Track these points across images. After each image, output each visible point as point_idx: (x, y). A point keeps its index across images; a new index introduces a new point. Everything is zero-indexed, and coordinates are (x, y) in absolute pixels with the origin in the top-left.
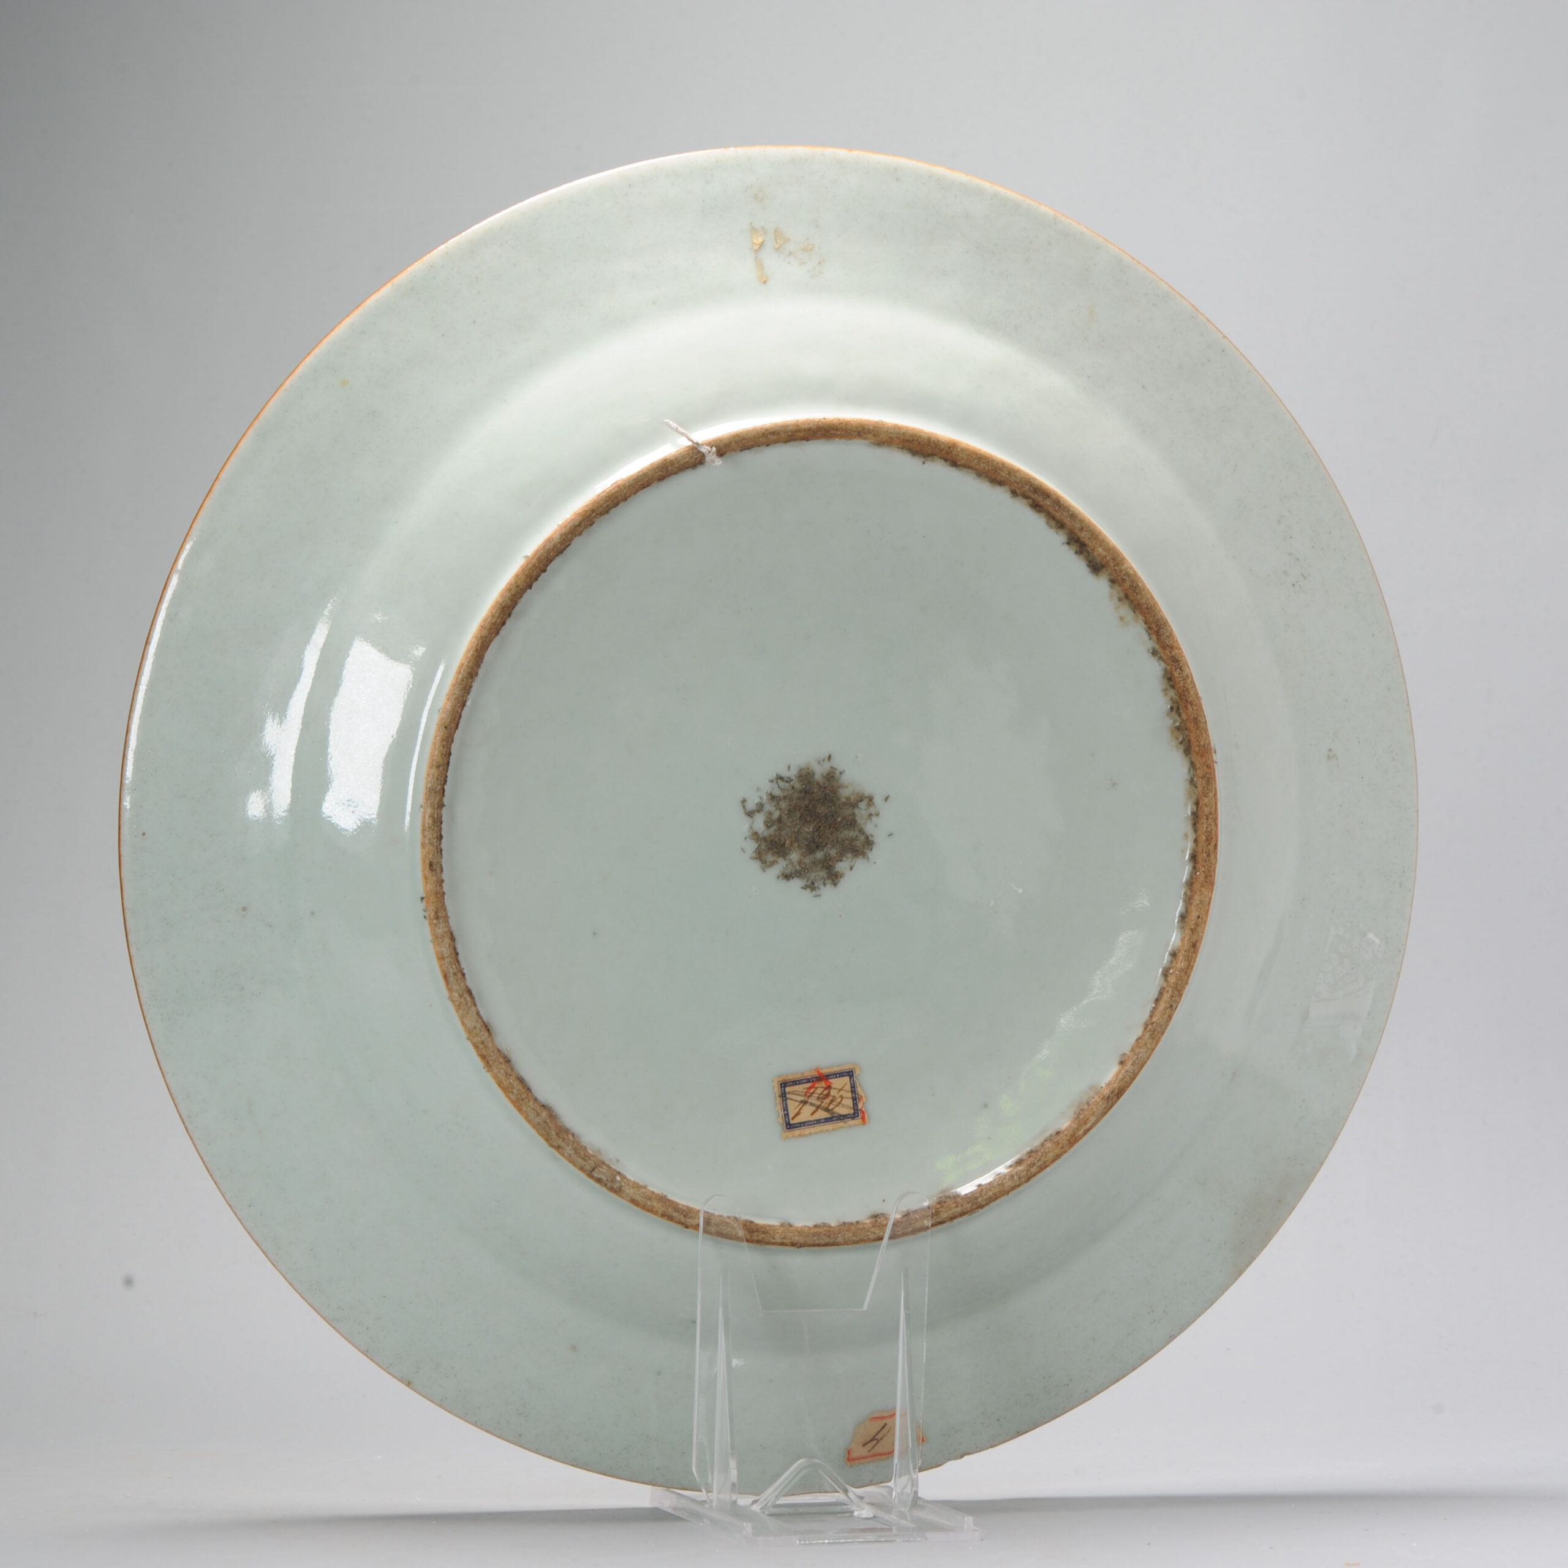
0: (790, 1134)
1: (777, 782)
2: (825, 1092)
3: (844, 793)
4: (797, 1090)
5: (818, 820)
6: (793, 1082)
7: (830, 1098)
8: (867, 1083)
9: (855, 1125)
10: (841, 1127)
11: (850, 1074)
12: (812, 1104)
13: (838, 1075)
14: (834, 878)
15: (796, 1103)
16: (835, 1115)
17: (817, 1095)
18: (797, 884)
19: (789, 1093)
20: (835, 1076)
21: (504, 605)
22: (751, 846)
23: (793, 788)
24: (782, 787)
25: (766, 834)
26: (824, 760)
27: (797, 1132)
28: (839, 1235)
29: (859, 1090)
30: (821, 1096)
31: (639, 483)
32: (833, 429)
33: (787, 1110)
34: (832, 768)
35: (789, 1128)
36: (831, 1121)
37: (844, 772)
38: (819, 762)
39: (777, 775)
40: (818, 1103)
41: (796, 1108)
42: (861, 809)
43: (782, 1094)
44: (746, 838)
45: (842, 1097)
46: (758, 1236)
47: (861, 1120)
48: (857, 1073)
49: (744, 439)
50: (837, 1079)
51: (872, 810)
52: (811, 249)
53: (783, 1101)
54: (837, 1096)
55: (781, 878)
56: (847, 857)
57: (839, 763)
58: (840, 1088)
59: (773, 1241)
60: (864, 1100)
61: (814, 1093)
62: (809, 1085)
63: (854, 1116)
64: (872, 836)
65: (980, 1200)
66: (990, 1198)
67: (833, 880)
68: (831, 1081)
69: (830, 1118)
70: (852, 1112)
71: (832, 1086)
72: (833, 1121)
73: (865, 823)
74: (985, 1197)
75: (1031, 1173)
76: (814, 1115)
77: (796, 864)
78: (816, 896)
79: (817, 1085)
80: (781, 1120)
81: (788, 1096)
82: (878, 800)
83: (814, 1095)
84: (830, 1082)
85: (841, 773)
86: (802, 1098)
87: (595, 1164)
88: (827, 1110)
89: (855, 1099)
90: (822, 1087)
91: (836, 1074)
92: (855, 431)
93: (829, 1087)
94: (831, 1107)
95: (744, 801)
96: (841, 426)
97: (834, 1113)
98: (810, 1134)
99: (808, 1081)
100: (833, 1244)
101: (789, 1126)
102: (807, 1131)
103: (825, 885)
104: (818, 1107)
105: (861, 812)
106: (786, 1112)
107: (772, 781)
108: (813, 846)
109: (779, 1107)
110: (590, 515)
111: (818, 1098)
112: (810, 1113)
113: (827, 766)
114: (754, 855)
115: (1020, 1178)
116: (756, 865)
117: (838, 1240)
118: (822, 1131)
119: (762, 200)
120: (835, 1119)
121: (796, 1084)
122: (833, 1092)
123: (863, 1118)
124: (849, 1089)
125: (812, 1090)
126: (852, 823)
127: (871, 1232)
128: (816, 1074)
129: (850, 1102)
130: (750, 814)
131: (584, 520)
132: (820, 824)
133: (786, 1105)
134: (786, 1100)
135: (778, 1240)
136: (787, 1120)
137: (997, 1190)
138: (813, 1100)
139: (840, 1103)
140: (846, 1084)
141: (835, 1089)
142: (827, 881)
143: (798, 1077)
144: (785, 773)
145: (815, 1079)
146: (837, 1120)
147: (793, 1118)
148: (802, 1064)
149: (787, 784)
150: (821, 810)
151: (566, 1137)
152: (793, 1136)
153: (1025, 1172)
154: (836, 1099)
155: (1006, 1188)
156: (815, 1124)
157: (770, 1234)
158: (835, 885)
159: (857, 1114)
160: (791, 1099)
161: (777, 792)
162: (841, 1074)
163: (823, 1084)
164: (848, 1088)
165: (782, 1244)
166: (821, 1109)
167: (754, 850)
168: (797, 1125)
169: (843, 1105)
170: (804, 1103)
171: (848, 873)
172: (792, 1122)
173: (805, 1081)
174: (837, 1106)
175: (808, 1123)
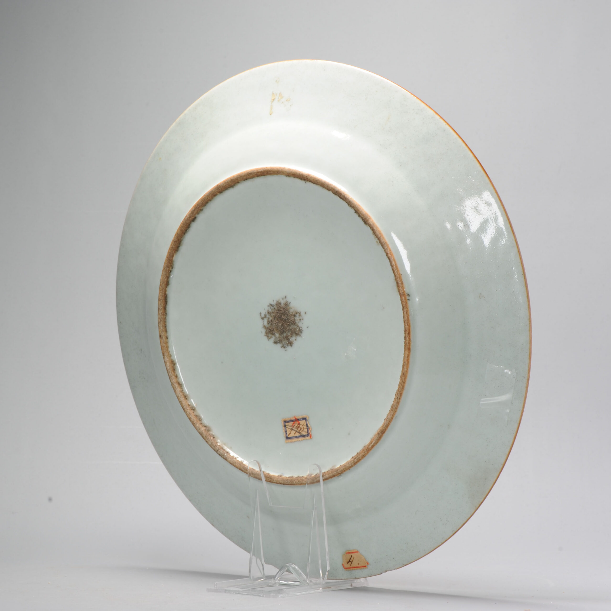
0: (288, 441)
1: (270, 306)
2: (298, 426)
3: (291, 311)
4: (289, 424)
5: (282, 321)
6: (288, 421)
7: (300, 428)
8: (311, 423)
9: (308, 439)
10: (303, 440)
11: (305, 419)
12: (294, 430)
13: (302, 420)
14: (291, 344)
15: (289, 429)
16: (302, 435)
17: (296, 427)
18: (279, 345)
19: (287, 425)
20: (301, 420)
21: (174, 241)
22: (264, 331)
23: (275, 309)
24: (272, 308)
25: (268, 326)
26: (284, 298)
27: (290, 440)
28: (294, 481)
29: (309, 425)
30: (297, 427)
31: (211, 194)
32: (269, 171)
33: (286, 432)
34: (287, 301)
35: (287, 439)
36: (300, 437)
38: (282, 299)
39: (270, 304)
40: (296, 430)
41: (289, 431)
42: (297, 317)
43: (285, 426)
44: (262, 328)
45: (303, 428)
46: (269, 479)
47: (310, 437)
48: (307, 419)
50: (301, 421)
51: (301, 318)
52: (289, 100)
53: (285, 428)
54: (302, 427)
55: (274, 343)
56: (294, 336)
57: (289, 299)
58: (303, 424)
60: (311, 429)
61: (294, 426)
62: (293, 423)
64: (301, 328)
65: (338, 471)
66: (342, 470)
67: (290, 344)
68: (299, 421)
69: (300, 436)
70: (307, 434)
71: (300, 424)
72: (301, 437)
73: (299, 322)
74: (340, 470)
75: (355, 462)
76: (295, 434)
77: (278, 338)
78: (286, 350)
79: (295, 423)
80: (285, 436)
81: (286, 426)
82: (303, 313)
83: (295, 427)
84: (299, 422)
85: (290, 303)
86: (291, 428)
88: (299, 433)
89: (308, 429)
90: (297, 424)
91: (301, 419)
92: (276, 172)
93: (299, 424)
94: (300, 432)
95: (260, 314)
96: (271, 170)
97: (301, 434)
98: (294, 441)
99: (292, 421)
100: (293, 485)
101: (288, 438)
102: (293, 440)
103: (288, 346)
104: (296, 431)
105: (297, 318)
106: (286, 433)
107: (268, 306)
108: (282, 331)
109: (284, 431)
110: (197, 207)
111: (296, 428)
112: (294, 433)
113: (285, 300)
114: (265, 334)
115: (351, 463)
116: (266, 338)
117: (294, 483)
118: (298, 441)
120: (302, 436)
121: (289, 422)
122: (301, 426)
123: (311, 437)
124: (306, 425)
125: (294, 425)
126: (294, 323)
127: (304, 481)
128: (294, 419)
129: (306, 430)
130: (263, 319)
131: (195, 208)
132: (283, 323)
133: (286, 430)
134: (286, 428)
135: (275, 482)
136: (287, 436)
137: (344, 467)
138: (294, 428)
139: (303, 430)
140: (304, 423)
141: (302, 425)
142: (288, 345)
143: (289, 419)
144: (272, 303)
145: (294, 421)
146: (302, 437)
147: (288, 435)
148: (290, 416)
149: (273, 307)
150: (283, 317)
152: (289, 442)
153: (353, 461)
154: (302, 429)
155: (347, 467)
156: (295, 438)
157: (273, 479)
158: (291, 346)
159: (308, 435)
160: (288, 428)
161: (270, 310)
162: (302, 419)
163: (297, 423)
164: (305, 424)
165: (277, 483)
166: (297, 432)
167: (265, 332)
168: (290, 438)
169: (304, 431)
170: (292, 429)
171: (295, 341)
172: (288, 437)
173: (291, 421)
174: (302, 431)
175: (293, 437)
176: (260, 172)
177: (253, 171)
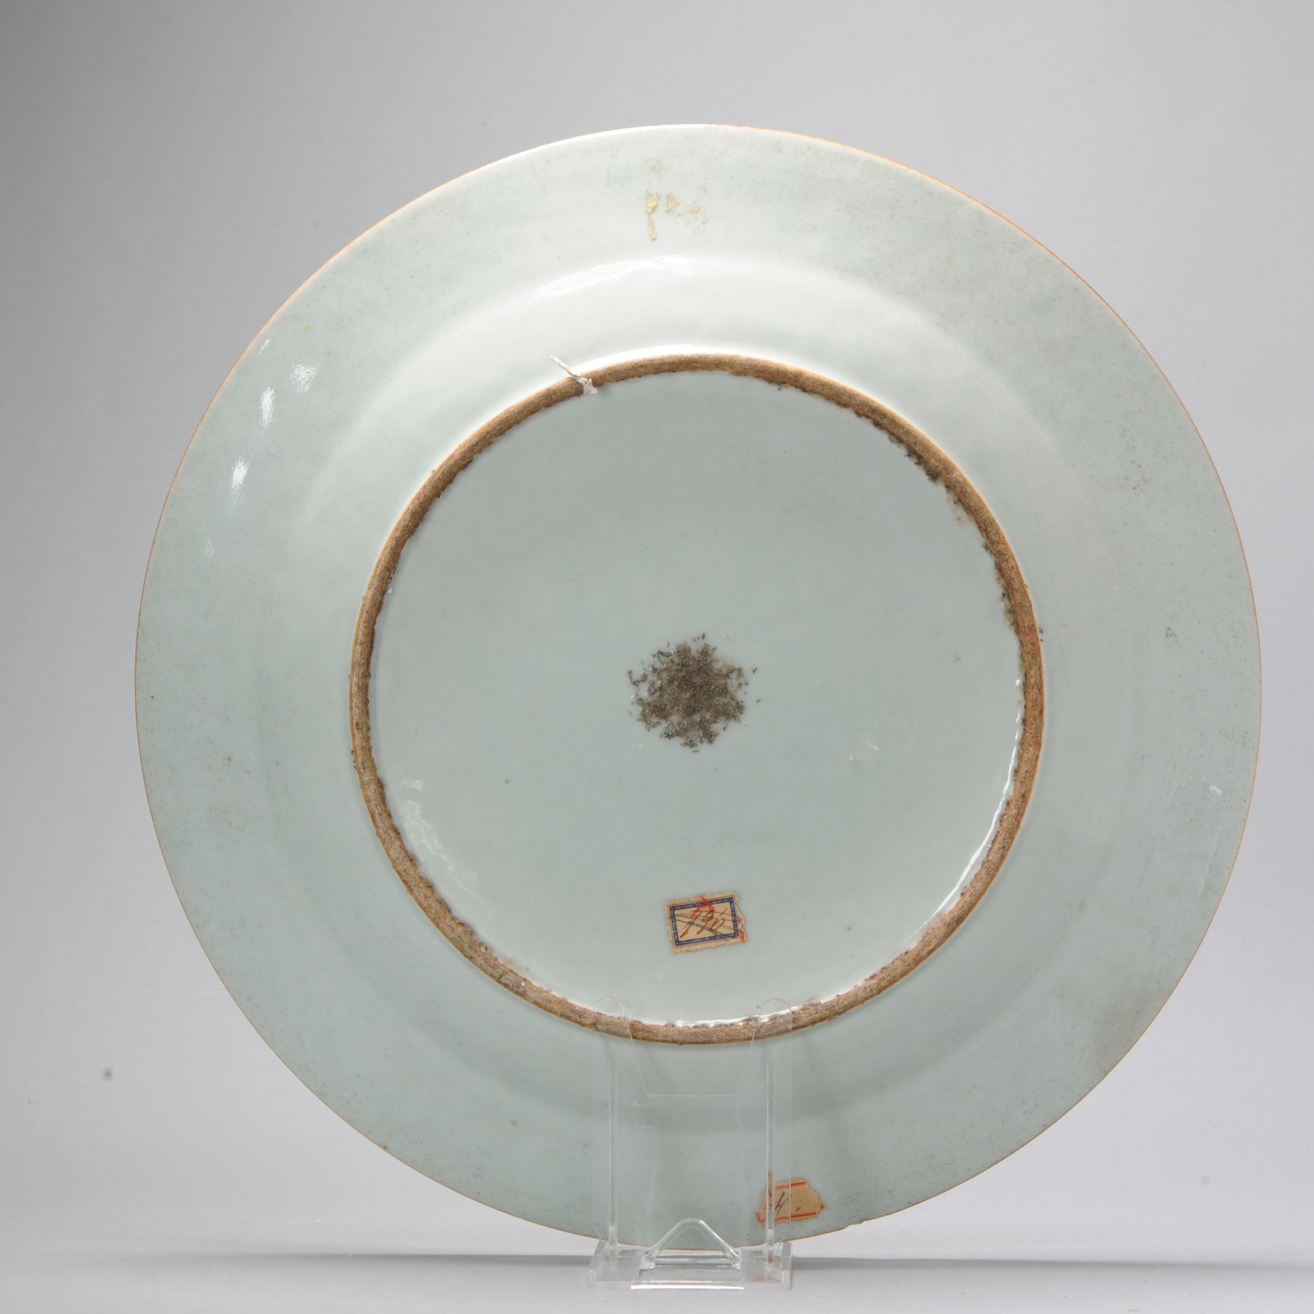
0: (679, 949)
1: (659, 657)
2: (709, 915)
3: (717, 666)
4: (684, 913)
5: (693, 689)
6: (681, 906)
7: (714, 920)
8: (745, 908)
9: (736, 943)
10: (723, 945)
11: (730, 900)
12: (697, 925)
13: (720, 901)
14: (710, 737)
15: (684, 923)
16: (718, 934)
17: (702, 918)
18: (677, 741)
19: (677, 915)
20: (717, 902)
21: (414, 511)
22: (638, 709)
23: (672, 661)
24: (663, 661)
25: (650, 699)
26: (698, 638)
27: (685, 948)
28: (714, 1035)
29: (738, 913)
30: (705, 918)
31: (527, 410)
32: (694, 362)
33: (676, 930)
34: (706, 645)
35: (678, 945)
36: (714, 939)
37: (716, 648)
38: (694, 640)
39: (658, 651)
40: (703, 924)
41: (684, 928)
42: (732, 679)
43: (672, 916)
44: (632, 704)
45: (724, 920)
46: (643, 1034)
47: (740, 939)
48: (736, 899)
49: (616, 371)
50: (718, 905)
51: (742, 680)
52: (698, 211)
53: (672, 922)
54: (720, 918)
55: (664, 737)
56: (721, 720)
57: (712, 641)
58: (722, 912)
59: (657, 1039)
60: (743, 922)
61: (699, 915)
62: (695, 909)
63: (734, 936)
64: (742, 702)
65: (836, 1008)
66: (846, 1006)
67: (709, 739)
68: (713, 905)
69: (714, 937)
70: (733, 932)
71: (715, 910)
72: (716, 939)
73: (736, 691)
74: (842, 1005)
75: (882, 986)
77: (676, 725)
78: (694, 752)
79: (702, 909)
80: (671, 938)
81: (676, 918)
82: (747, 671)
83: (699, 917)
84: (713, 907)
85: (714, 649)
86: (690, 920)
87: (503, 972)
88: (711, 930)
89: (735, 922)
90: (706, 911)
91: (718, 900)
92: (713, 364)
93: (712, 911)
94: (714, 928)
95: (630, 673)
96: (700, 359)
97: (718, 933)
98: (696, 950)
99: (694, 905)
100: (709, 1043)
101: (678, 943)
102: (693, 947)
103: (701, 742)
104: (703, 928)
105: (732, 682)
106: (675, 931)
107: (654, 656)
108: (690, 711)
109: (669, 927)
110: (485, 437)
111: (703, 920)
112: (697, 932)
113: (701, 644)
114: (641, 717)
115: (871, 990)
116: (641, 726)
117: (712, 1039)
118: (707, 948)
119: (658, 171)
120: (717, 937)
121: (684, 908)
122: (716, 916)
123: (742, 938)
124: (730, 913)
125: (698, 914)
126: (724, 691)
127: (742, 1033)
128: (700, 900)
129: (731, 924)
130: (635, 683)
131: (480, 440)
132: (695, 692)
133: (676, 925)
134: (675, 921)
135: (660, 1038)
136: (676, 938)
137: (852, 999)
138: (698, 921)
139: (722, 924)
140: (727, 909)
141: (718, 913)
142: (703, 739)
143: (685, 902)
144: (665, 649)
145: (699, 904)
146: (720, 938)
147: (681, 937)
148: (689, 892)
149: (667, 659)
150: (697, 680)
151: (478, 949)
152: (682, 951)
153: (876, 985)
154: (719, 921)
155: (859, 999)
156: (700, 941)
157: (654, 1033)
158: (711, 742)
159: (737, 934)
160: (679, 921)
161: (658, 665)
162: (722, 901)
163: (707, 908)
164: (729, 911)
165: (665, 1041)
166: (706, 929)
167: (640, 713)
168: (685, 942)
169: (725, 926)
170: (691, 924)
171: (722, 732)
172: (680, 940)
173: (691, 905)
174: (719, 927)
175: (694, 941)
176: (669, 363)
177: (650, 360)
